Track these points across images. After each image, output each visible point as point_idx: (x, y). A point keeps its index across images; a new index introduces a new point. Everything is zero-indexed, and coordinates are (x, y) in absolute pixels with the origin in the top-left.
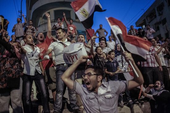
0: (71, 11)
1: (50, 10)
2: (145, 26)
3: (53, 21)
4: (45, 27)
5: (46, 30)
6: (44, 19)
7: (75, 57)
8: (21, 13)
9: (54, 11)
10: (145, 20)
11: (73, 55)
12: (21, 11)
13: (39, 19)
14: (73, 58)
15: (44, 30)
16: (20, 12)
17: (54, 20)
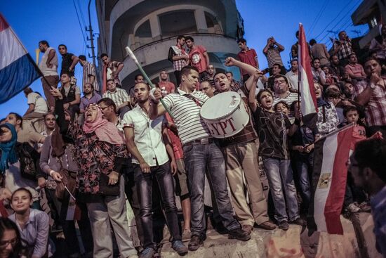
0: (194, 10)
1: (149, 15)
2: (378, 21)
3: (159, 39)
4: (143, 54)
5: (145, 62)
6: (138, 38)
7: (228, 124)
8: (91, 30)
9: (158, 15)
10: (376, 4)
11: (224, 121)
12: (90, 26)
13: (128, 37)
14: (226, 127)
15: (141, 61)
16: (88, 29)
17: (161, 36)
